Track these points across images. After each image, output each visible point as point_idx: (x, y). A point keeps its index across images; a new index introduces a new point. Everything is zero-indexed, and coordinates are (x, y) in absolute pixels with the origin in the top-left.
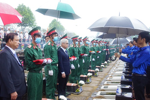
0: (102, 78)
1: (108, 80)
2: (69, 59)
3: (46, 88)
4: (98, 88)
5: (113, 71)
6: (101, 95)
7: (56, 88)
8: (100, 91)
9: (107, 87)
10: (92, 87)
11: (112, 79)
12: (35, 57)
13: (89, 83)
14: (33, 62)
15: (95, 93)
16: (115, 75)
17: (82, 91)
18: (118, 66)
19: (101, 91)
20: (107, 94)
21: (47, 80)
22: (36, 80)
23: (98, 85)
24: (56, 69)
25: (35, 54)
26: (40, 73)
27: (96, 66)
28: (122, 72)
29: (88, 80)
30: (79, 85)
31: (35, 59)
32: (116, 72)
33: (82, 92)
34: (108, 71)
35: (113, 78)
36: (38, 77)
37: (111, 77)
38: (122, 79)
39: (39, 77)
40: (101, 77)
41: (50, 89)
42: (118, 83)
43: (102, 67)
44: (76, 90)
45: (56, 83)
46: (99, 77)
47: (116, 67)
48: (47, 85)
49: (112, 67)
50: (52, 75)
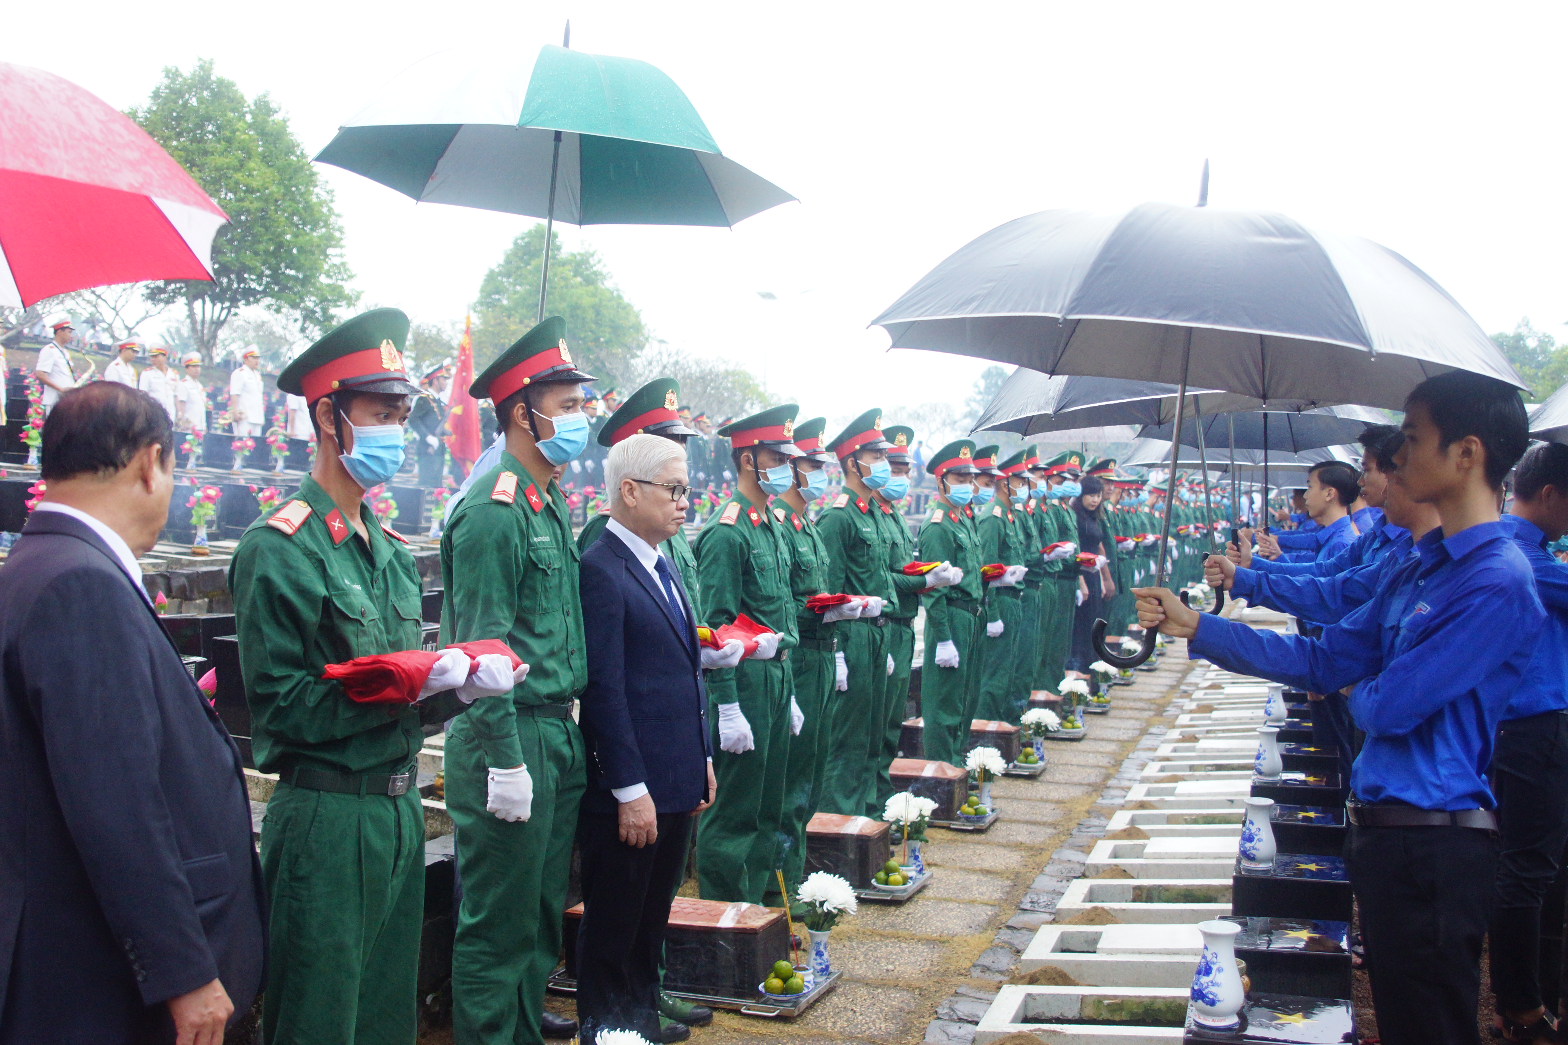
0: (1035, 850)
1: (1098, 871)
2: (694, 646)
3: (459, 948)
4: (993, 948)
5: (1152, 769)
6: (1026, 1020)
7: (554, 953)
8: (1015, 980)
9: (1091, 945)
10: (930, 942)
11: (1138, 852)
12: (349, 630)
13: (897, 903)
14: (321, 677)
15: (964, 1008)
16: (1170, 819)
17: (824, 982)
18: (1203, 722)
19: (1033, 980)
20: (1089, 1012)
21: (470, 867)
22: (350, 870)
23: (994, 924)
24: (566, 750)
25: (342, 592)
26: (394, 799)
27: (977, 724)
28: (1246, 786)
29: (893, 862)
30: (797, 919)
31: (343, 651)
32: (1183, 788)
33: (830, 991)
34: (1093, 776)
35: (1154, 846)
36: (377, 843)
37: (1131, 832)
38: (1245, 854)
39: (383, 834)
40: (1022, 834)
41: (502, 958)
42: (1207, 895)
43: (1040, 730)
44: (770, 968)
45: (557, 905)
46: (1000, 832)
47: (1175, 734)
48: (465, 919)
49: (1144, 732)
50: (525, 813)
